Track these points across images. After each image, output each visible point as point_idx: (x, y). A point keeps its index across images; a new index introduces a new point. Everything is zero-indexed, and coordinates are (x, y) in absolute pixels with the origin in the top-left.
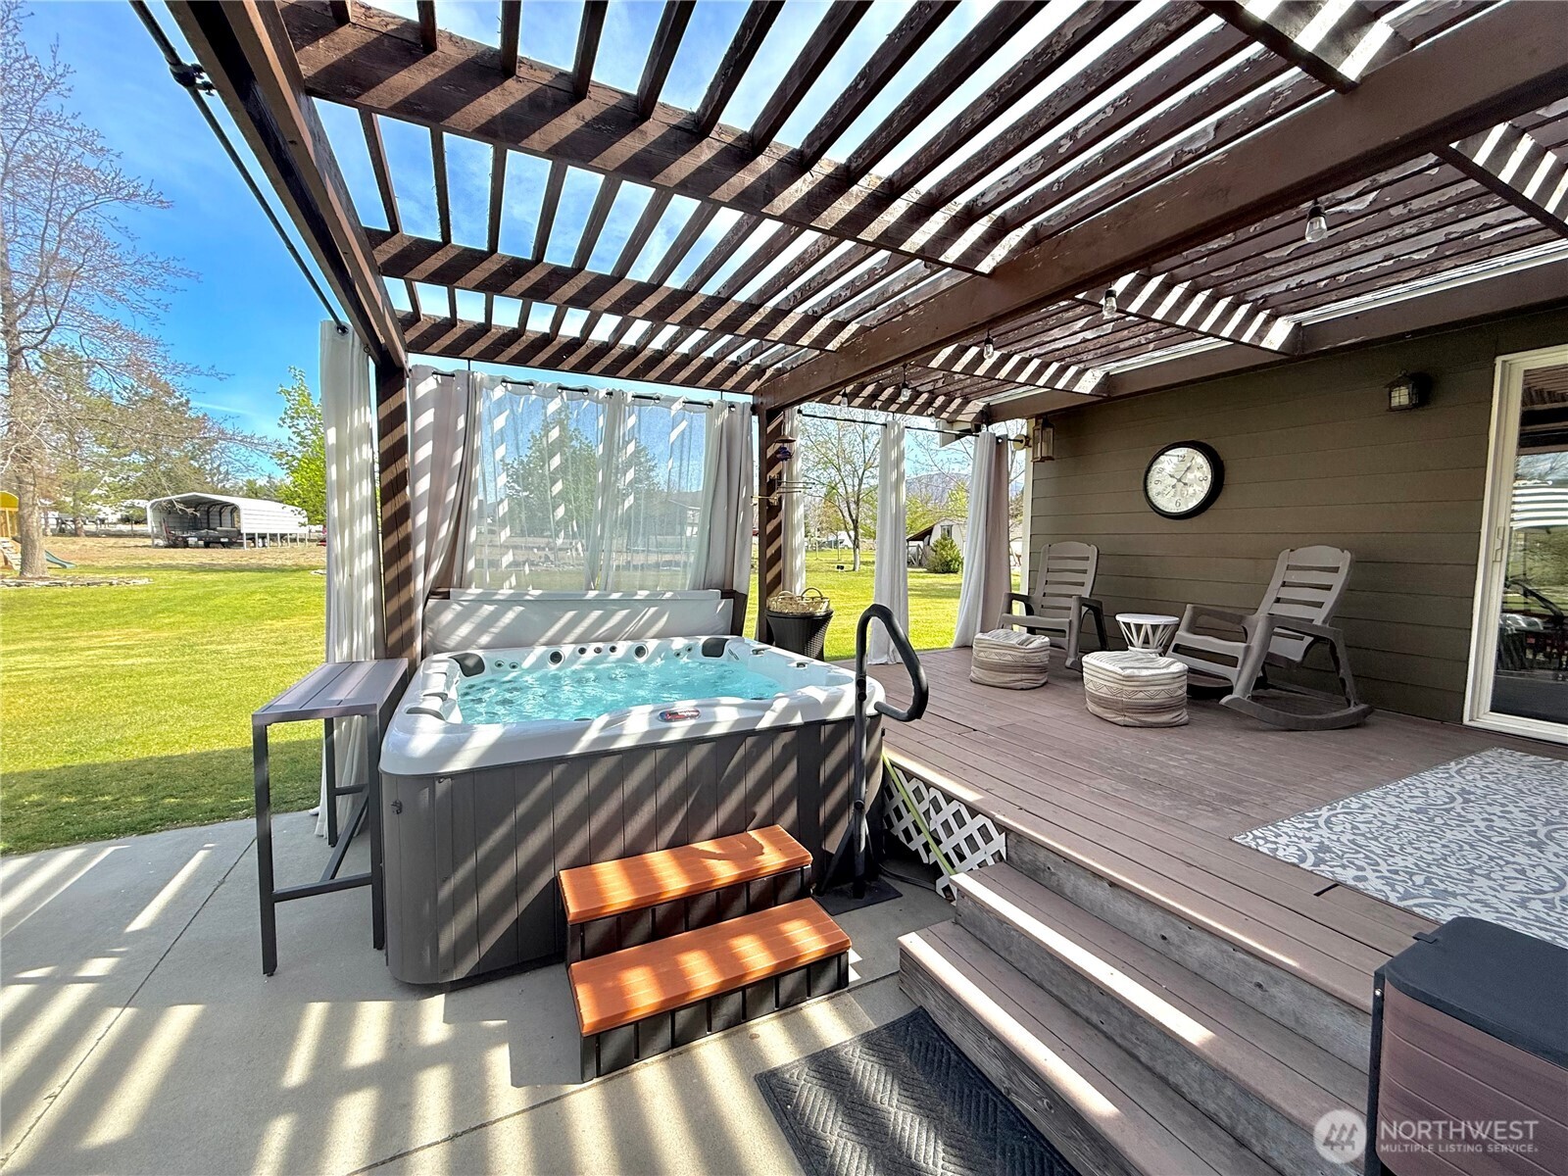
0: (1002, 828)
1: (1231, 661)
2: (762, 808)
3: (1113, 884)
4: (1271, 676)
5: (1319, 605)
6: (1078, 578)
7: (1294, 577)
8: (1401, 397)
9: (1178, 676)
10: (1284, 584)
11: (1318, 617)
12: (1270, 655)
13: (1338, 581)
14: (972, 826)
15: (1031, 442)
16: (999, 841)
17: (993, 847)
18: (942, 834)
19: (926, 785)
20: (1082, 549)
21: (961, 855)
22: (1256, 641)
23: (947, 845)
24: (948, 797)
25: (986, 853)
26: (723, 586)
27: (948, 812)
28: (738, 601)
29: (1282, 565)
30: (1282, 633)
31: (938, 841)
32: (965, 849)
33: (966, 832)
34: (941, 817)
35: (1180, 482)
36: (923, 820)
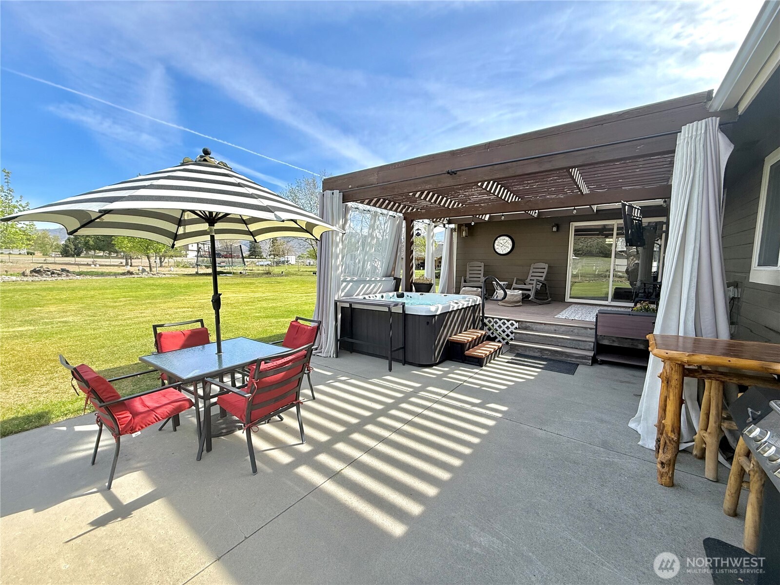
1: (529, 290)
2: (469, 326)
3: (545, 324)
4: (537, 293)
5: (542, 277)
6: (479, 272)
7: (535, 270)
8: (555, 229)
9: (520, 294)
10: (533, 272)
11: (542, 279)
13: (546, 271)
14: (508, 324)
15: (456, 230)
16: (516, 325)
17: (514, 327)
18: (498, 328)
19: (493, 318)
20: (479, 264)
21: (504, 331)
22: (534, 285)
23: (500, 331)
24: (500, 319)
25: (512, 329)
26: (393, 276)
27: (500, 323)
28: (398, 281)
29: (532, 268)
30: (538, 283)
31: (497, 330)
32: (506, 330)
33: (506, 326)
34: (498, 325)
35: (503, 245)
36: (492, 327)
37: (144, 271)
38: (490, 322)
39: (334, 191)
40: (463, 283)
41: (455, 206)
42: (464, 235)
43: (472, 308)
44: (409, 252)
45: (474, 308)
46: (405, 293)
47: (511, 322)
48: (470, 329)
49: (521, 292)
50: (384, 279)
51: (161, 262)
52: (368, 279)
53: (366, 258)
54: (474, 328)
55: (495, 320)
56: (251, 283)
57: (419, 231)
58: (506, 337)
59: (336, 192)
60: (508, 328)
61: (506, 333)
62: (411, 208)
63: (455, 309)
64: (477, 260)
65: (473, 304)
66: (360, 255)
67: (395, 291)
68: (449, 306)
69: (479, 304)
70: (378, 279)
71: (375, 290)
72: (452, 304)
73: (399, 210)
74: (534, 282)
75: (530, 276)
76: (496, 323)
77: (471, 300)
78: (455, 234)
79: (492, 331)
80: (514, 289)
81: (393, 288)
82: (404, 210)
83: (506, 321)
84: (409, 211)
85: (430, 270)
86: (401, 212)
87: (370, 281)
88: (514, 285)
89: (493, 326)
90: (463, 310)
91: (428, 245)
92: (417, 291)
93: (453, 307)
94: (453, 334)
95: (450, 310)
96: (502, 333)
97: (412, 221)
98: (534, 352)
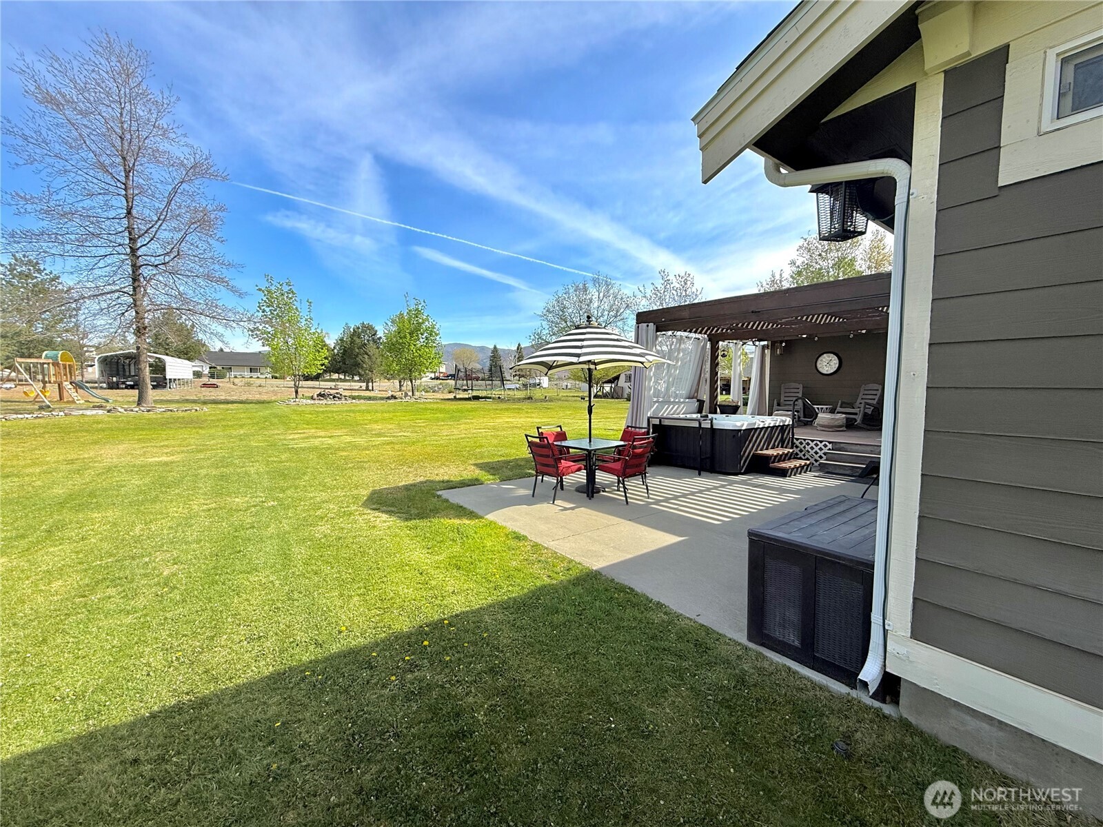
0: (830, 443)
1: (856, 414)
2: (776, 444)
5: (874, 399)
7: (866, 392)
9: (844, 418)
10: (863, 394)
11: (875, 402)
12: (865, 413)
14: (821, 445)
15: (770, 347)
16: (830, 446)
17: (828, 448)
18: (810, 450)
19: (805, 440)
20: (796, 385)
21: (816, 453)
22: (862, 409)
23: (812, 452)
24: (812, 441)
25: (825, 450)
26: (696, 398)
27: (812, 444)
28: (701, 402)
29: (862, 390)
30: (867, 406)
31: (809, 452)
32: (818, 451)
33: (819, 447)
34: (810, 446)
35: (828, 364)
36: (803, 449)
37: (406, 395)
38: (801, 443)
39: (650, 324)
40: (775, 407)
41: (764, 328)
42: (778, 353)
43: (779, 428)
44: (714, 373)
45: (783, 428)
46: (709, 415)
47: (824, 443)
48: (777, 447)
49: (844, 416)
50: (687, 400)
51: (400, 386)
52: (672, 400)
53: (671, 380)
54: (782, 447)
55: (807, 441)
56: (519, 409)
57: (726, 353)
58: (819, 459)
59: (651, 325)
60: (821, 449)
61: (818, 455)
62: (716, 329)
63: (761, 427)
64: (795, 382)
65: (781, 424)
66: (665, 377)
67: (698, 413)
68: (755, 423)
69: (789, 425)
70: (682, 400)
71: (678, 411)
72: (758, 422)
73: (703, 332)
74: (862, 406)
75: (860, 398)
76: (808, 444)
77: (779, 420)
78: (767, 352)
79: (803, 453)
80: (838, 413)
81: (696, 411)
82: (709, 331)
83: (818, 443)
84: (713, 332)
85: (736, 392)
86: (705, 333)
87: (674, 402)
88: (839, 409)
89: (805, 447)
90: (769, 429)
91: (735, 365)
92: (722, 413)
93: (759, 425)
94: (759, 449)
95: (756, 427)
96: (814, 454)
97: (718, 342)
98: (845, 470)
